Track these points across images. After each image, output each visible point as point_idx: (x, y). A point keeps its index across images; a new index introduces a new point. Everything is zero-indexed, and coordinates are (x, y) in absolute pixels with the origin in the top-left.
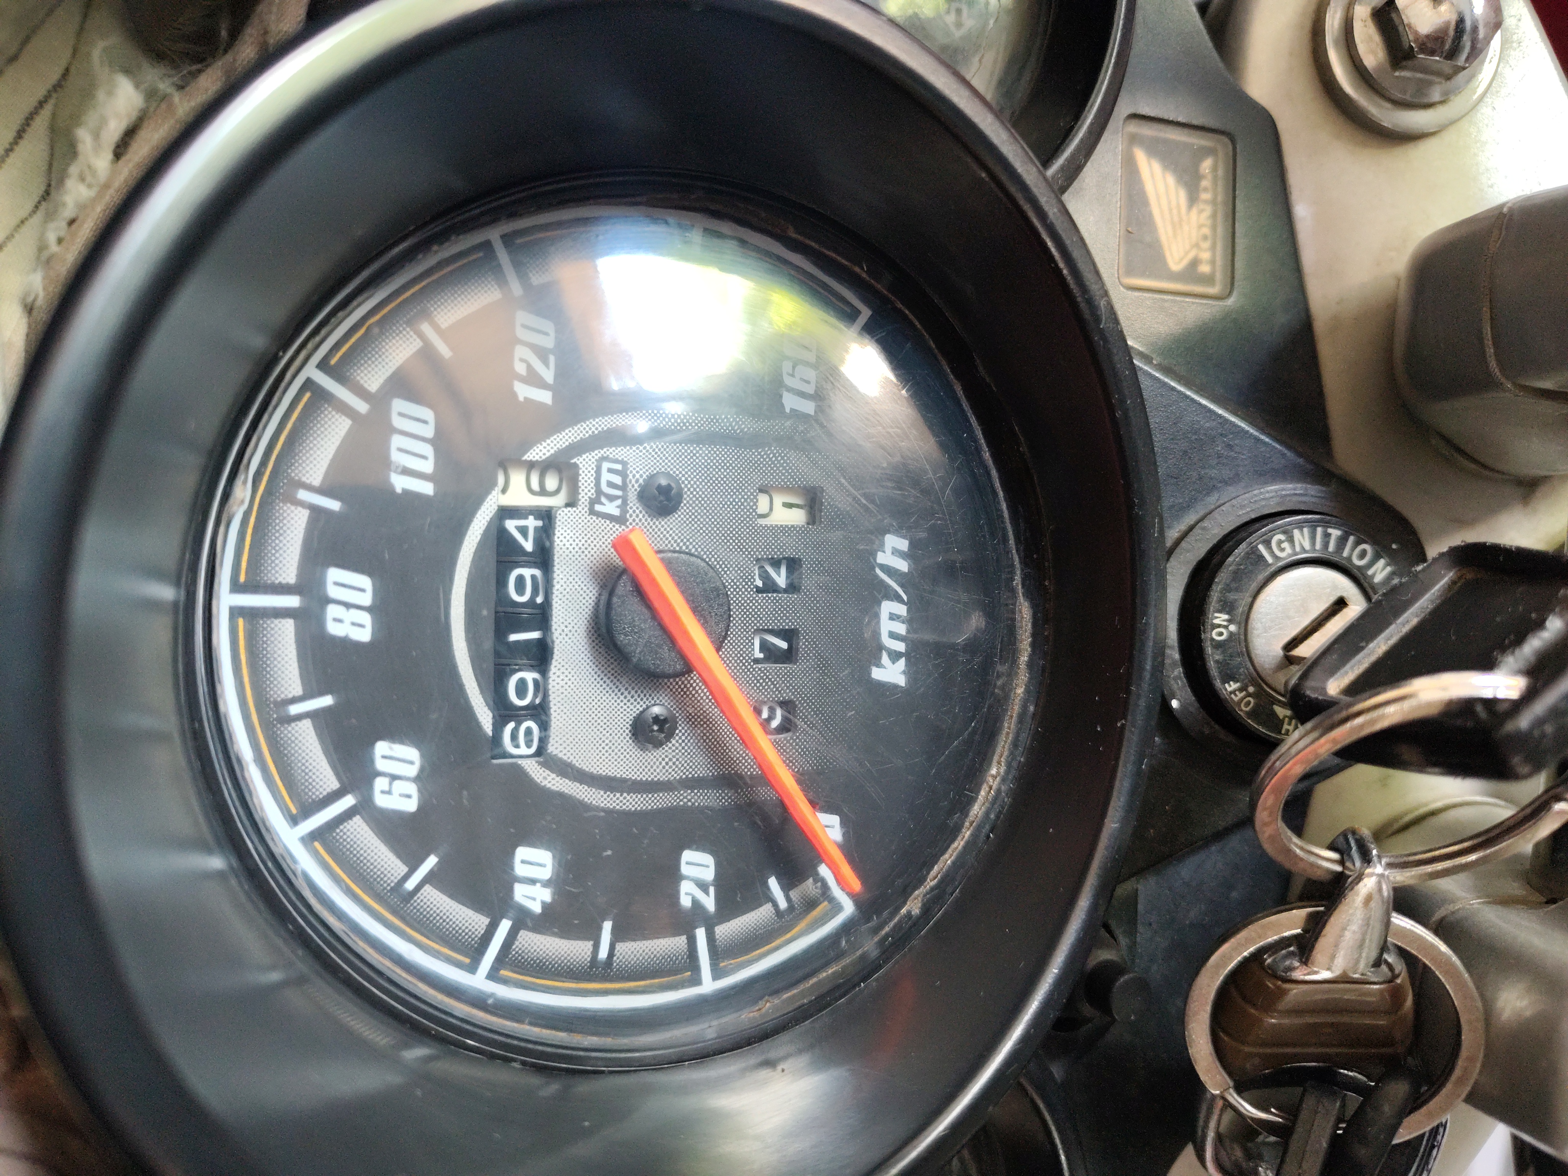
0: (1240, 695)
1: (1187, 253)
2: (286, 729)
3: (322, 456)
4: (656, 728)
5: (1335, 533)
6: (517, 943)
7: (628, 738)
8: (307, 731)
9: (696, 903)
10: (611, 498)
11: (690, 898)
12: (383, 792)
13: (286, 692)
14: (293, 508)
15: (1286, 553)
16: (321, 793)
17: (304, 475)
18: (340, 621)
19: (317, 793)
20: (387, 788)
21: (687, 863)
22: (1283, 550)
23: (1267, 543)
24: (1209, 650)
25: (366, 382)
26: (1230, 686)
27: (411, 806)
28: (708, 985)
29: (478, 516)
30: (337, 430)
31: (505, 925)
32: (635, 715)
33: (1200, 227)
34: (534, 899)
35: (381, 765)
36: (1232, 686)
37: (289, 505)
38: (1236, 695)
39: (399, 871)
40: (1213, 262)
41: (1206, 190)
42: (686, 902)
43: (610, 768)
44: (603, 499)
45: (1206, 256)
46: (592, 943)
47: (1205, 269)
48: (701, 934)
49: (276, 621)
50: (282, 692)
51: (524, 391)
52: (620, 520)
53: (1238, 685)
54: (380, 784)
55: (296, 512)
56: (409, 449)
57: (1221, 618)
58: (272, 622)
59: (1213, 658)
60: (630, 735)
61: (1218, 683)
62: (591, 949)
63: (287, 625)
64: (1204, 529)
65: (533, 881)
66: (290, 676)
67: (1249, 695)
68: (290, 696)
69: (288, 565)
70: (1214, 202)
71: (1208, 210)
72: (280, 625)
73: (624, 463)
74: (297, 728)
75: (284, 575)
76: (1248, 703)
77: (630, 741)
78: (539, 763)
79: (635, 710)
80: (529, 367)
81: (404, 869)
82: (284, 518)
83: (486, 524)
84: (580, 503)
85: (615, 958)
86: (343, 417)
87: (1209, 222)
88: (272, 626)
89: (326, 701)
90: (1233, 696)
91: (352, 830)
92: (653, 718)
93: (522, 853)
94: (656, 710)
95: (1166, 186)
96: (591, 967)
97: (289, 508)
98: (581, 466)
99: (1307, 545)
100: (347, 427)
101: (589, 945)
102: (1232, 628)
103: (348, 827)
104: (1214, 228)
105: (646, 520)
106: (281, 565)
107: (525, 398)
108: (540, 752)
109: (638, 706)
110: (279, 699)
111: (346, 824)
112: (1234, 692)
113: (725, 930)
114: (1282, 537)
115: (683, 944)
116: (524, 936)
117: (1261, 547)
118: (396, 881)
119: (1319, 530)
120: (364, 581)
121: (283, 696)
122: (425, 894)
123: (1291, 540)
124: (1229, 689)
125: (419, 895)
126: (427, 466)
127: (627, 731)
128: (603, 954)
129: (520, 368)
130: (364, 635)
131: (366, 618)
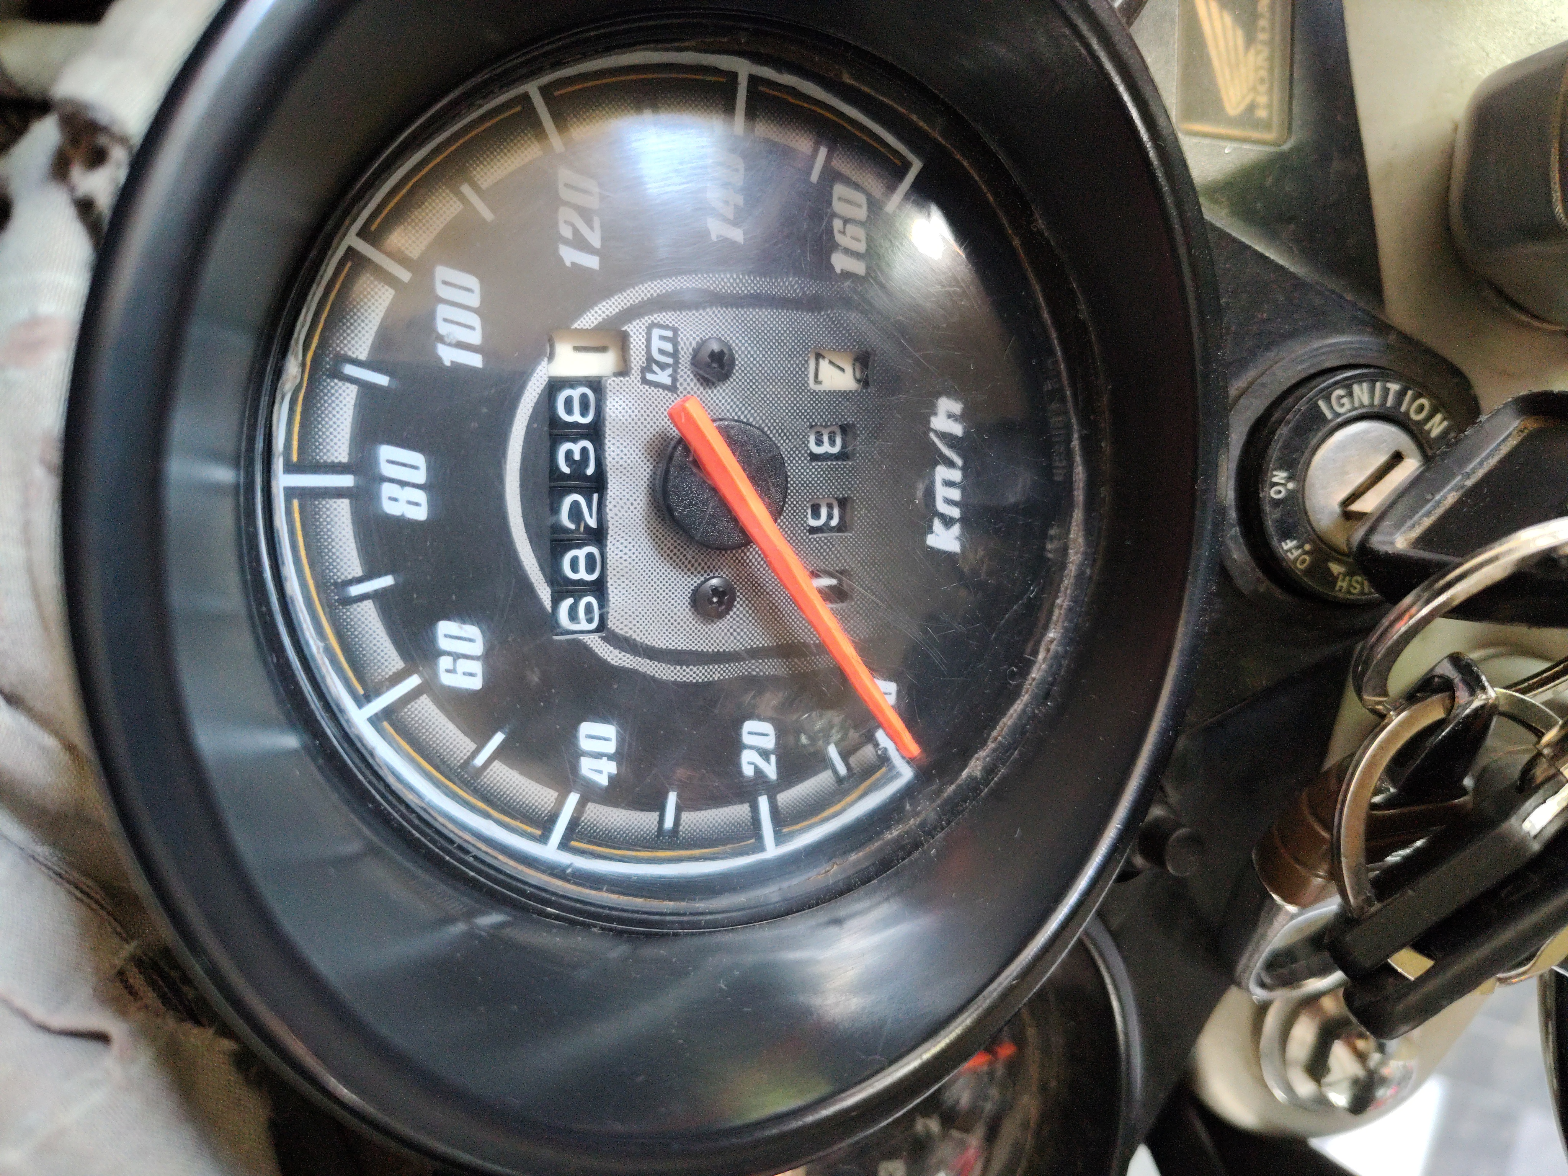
0: (1296, 553)
1: (1244, 98)
2: (348, 610)
3: (367, 328)
4: (715, 600)
5: (1394, 387)
6: (585, 815)
7: (687, 610)
8: (370, 612)
9: (758, 771)
10: (663, 366)
11: (752, 767)
12: (448, 671)
13: (346, 574)
14: (340, 384)
15: (1345, 408)
16: (387, 673)
17: (350, 349)
18: (395, 500)
19: (383, 674)
20: (451, 667)
21: (749, 733)
22: (1343, 405)
23: (1328, 399)
24: (1268, 508)
25: (407, 249)
26: (1287, 544)
27: (476, 684)
28: (772, 850)
29: (528, 388)
30: (380, 301)
31: (573, 799)
32: (692, 587)
33: (1257, 69)
34: (600, 772)
35: (444, 644)
36: (1288, 545)
37: (336, 381)
38: (1292, 553)
39: (468, 748)
40: (1270, 106)
41: (1263, 29)
42: (748, 771)
43: (670, 641)
44: (655, 368)
45: (1263, 100)
46: (658, 813)
47: (1262, 113)
48: (763, 802)
49: (331, 502)
50: (342, 574)
51: (570, 256)
52: (672, 388)
53: (1294, 543)
54: (444, 662)
55: (344, 388)
56: (455, 319)
57: (1279, 476)
58: (327, 503)
59: (1271, 518)
60: (689, 607)
61: (1275, 541)
62: (658, 819)
63: (342, 506)
64: (1263, 385)
65: (598, 756)
66: (349, 556)
67: (1306, 553)
68: (350, 577)
69: (339, 444)
70: (1271, 43)
71: (1265, 53)
72: (335, 506)
73: (675, 330)
74: (359, 610)
75: (336, 454)
76: (1304, 561)
77: (690, 613)
78: (603, 638)
79: (692, 582)
80: (576, 231)
81: (473, 746)
82: (333, 395)
83: (537, 396)
84: (633, 372)
85: (681, 828)
86: (386, 287)
87: (1266, 65)
88: (328, 506)
89: (386, 581)
90: (1289, 554)
91: (420, 709)
92: (713, 590)
93: (587, 728)
94: (714, 582)
95: (1224, 26)
96: (658, 836)
97: (336, 384)
98: (631, 334)
99: (1366, 400)
100: (391, 297)
101: (655, 815)
102: (1291, 486)
103: (416, 706)
104: (1271, 70)
105: (698, 389)
106: (332, 444)
107: (573, 264)
108: (602, 626)
109: (695, 579)
110: (339, 580)
111: (413, 703)
112: (1290, 550)
113: (786, 797)
114: (1340, 392)
115: (747, 812)
116: (592, 809)
117: (1321, 403)
118: (465, 757)
119: (1378, 385)
120: (417, 458)
121: (343, 577)
122: (494, 769)
123: (1350, 394)
124: (1286, 547)
125: (488, 770)
126: (475, 338)
127: (687, 604)
128: (669, 823)
129: (566, 232)
130: (420, 514)
131: (421, 496)
